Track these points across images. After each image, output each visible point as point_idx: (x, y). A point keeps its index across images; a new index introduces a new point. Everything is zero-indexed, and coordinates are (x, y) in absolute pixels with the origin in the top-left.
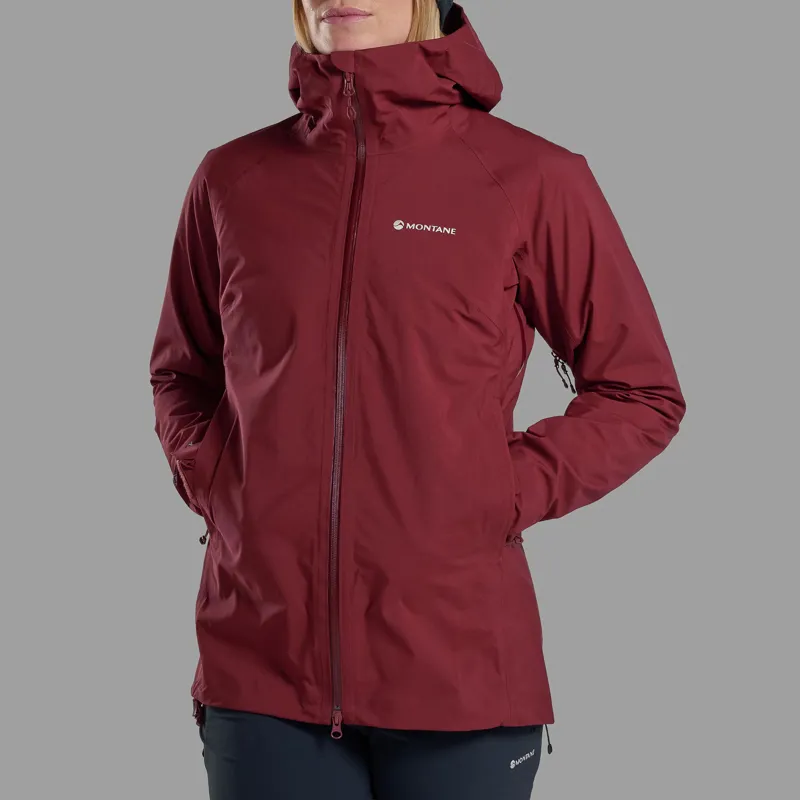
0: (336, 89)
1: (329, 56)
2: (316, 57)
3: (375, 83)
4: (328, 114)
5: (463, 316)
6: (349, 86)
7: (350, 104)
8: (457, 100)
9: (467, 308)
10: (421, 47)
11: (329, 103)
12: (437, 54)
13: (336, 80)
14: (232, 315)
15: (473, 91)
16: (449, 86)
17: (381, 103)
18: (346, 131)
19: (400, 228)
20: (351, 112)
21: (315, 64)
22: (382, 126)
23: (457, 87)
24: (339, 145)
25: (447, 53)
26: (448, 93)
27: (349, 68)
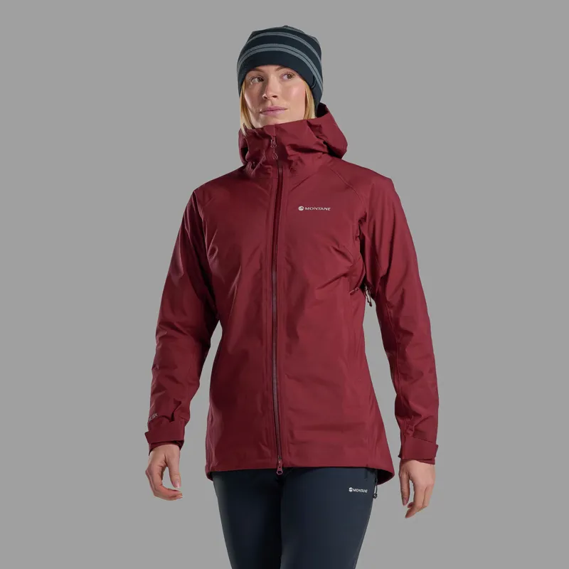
0: (266, 144)
1: (262, 129)
2: (254, 130)
3: (287, 141)
4: (263, 158)
5: (336, 250)
6: (273, 142)
7: (274, 152)
8: (326, 150)
9: (338, 246)
10: (307, 121)
11: (264, 153)
12: (316, 126)
13: (266, 141)
14: (215, 259)
15: (333, 145)
16: (322, 142)
17: (290, 152)
18: (272, 165)
19: (302, 210)
20: (275, 157)
21: (255, 134)
22: (291, 162)
23: (325, 143)
24: (269, 174)
25: (320, 126)
26: (322, 145)
27: (273, 133)
